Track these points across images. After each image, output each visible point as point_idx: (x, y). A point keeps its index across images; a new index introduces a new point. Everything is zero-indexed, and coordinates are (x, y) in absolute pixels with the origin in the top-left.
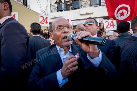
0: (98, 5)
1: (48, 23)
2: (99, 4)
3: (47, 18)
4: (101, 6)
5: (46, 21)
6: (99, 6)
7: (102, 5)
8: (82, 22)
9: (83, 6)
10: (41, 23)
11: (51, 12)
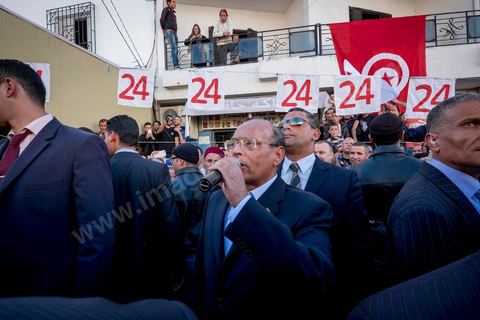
0: (314, 53)
1: (148, 94)
2: (316, 50)
3: (146, 78)
4: (321, 54)
5: (140, 89)
6: (317, 54)
7: (323, 52)
8: (264, 102)
9: (268, 53)
10: (123, 96)
11: (167, 69)
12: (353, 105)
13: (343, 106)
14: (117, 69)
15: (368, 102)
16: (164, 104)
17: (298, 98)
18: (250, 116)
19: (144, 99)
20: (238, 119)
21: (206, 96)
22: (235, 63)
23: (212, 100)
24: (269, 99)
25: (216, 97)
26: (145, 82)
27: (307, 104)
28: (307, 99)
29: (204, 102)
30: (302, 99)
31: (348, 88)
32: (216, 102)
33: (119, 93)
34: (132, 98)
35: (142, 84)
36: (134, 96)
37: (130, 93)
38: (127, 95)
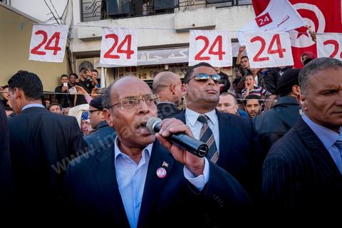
1: (60, 49)
3: (59, 33)
4: (237, 5)
6: (233, 5)
7: (240, 3)
8: (181, 53)
9: (184, 4)
10: (35, 51)
11: (82, 21)
13: (256, 59)
15: (281, 56)
16: (79, 55)
17: (211, 52)
18: (167, 68)
19: (55, 53)
20: (154, 70)
21: (119, 51)
22: (150, 14)
23: (125, 55)
25: (129, 53)
26: (58, 38)
27: (221, 58)
28: (220, 53)
29: (117, 57)
30: (216, 53)
31: (259, 43)
32: (129, 57)
33: (31, 47)
34: (43, 53)
35: (55, 39)
36: (45, 51)
37: (42, 49)
38: (39, 50)
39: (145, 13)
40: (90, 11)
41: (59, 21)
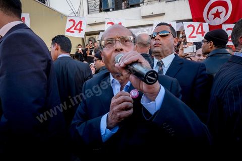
1: (82, 30)
3: (82, 21)
8: (145, 30)
9: (147, 1)
10: (68, 30)
11: (89, 14)
12: (195, 37)
13: (190, 37)
14: (66, 17)
19: (80, 32)
22: (127, 8)
24: (147, 28)
26: (81, 24)
33: (67, 28)
34: (73, 32)
35: (79, 25)
36: (74, 31)
37: (72, 29)
38: (71, 30)
39: (123, 7)
40: (93, 8)
41: (76, 14)
